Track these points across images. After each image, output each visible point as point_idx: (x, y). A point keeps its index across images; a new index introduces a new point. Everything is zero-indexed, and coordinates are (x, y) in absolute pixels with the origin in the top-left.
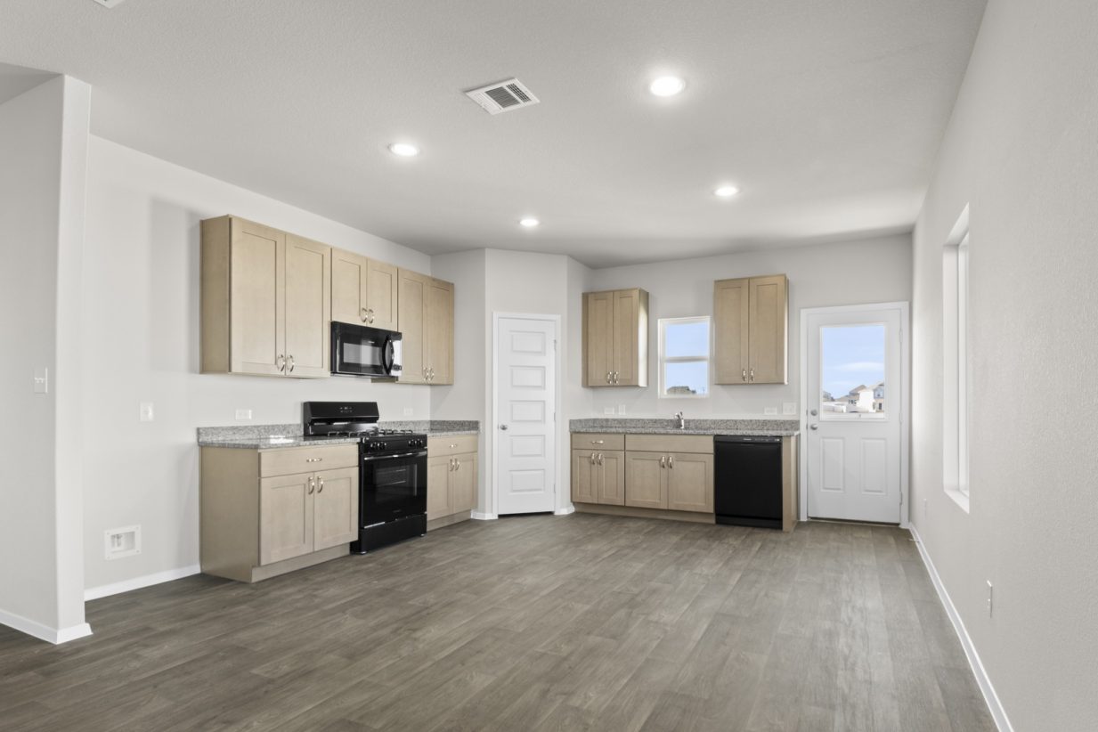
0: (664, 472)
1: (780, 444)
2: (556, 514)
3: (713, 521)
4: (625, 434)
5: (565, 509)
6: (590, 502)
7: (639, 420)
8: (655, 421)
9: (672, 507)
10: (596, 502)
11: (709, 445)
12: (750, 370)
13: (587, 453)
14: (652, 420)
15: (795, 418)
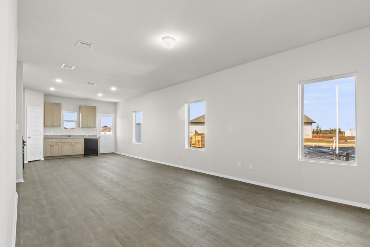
0: (72, 147)
1: (98, 139)
2: (41, 160)
3: (83, 156)
4: (61, 139)
5: (42, 159)
6: (50, 156)
7: (57, 135)
8: (63, 136)
9: (74, 154)
10: (52, 156)
11: (83, 140)
12: (89, 125)
13: (50, 144)
14: (61, 135)
15: (96, 135)
